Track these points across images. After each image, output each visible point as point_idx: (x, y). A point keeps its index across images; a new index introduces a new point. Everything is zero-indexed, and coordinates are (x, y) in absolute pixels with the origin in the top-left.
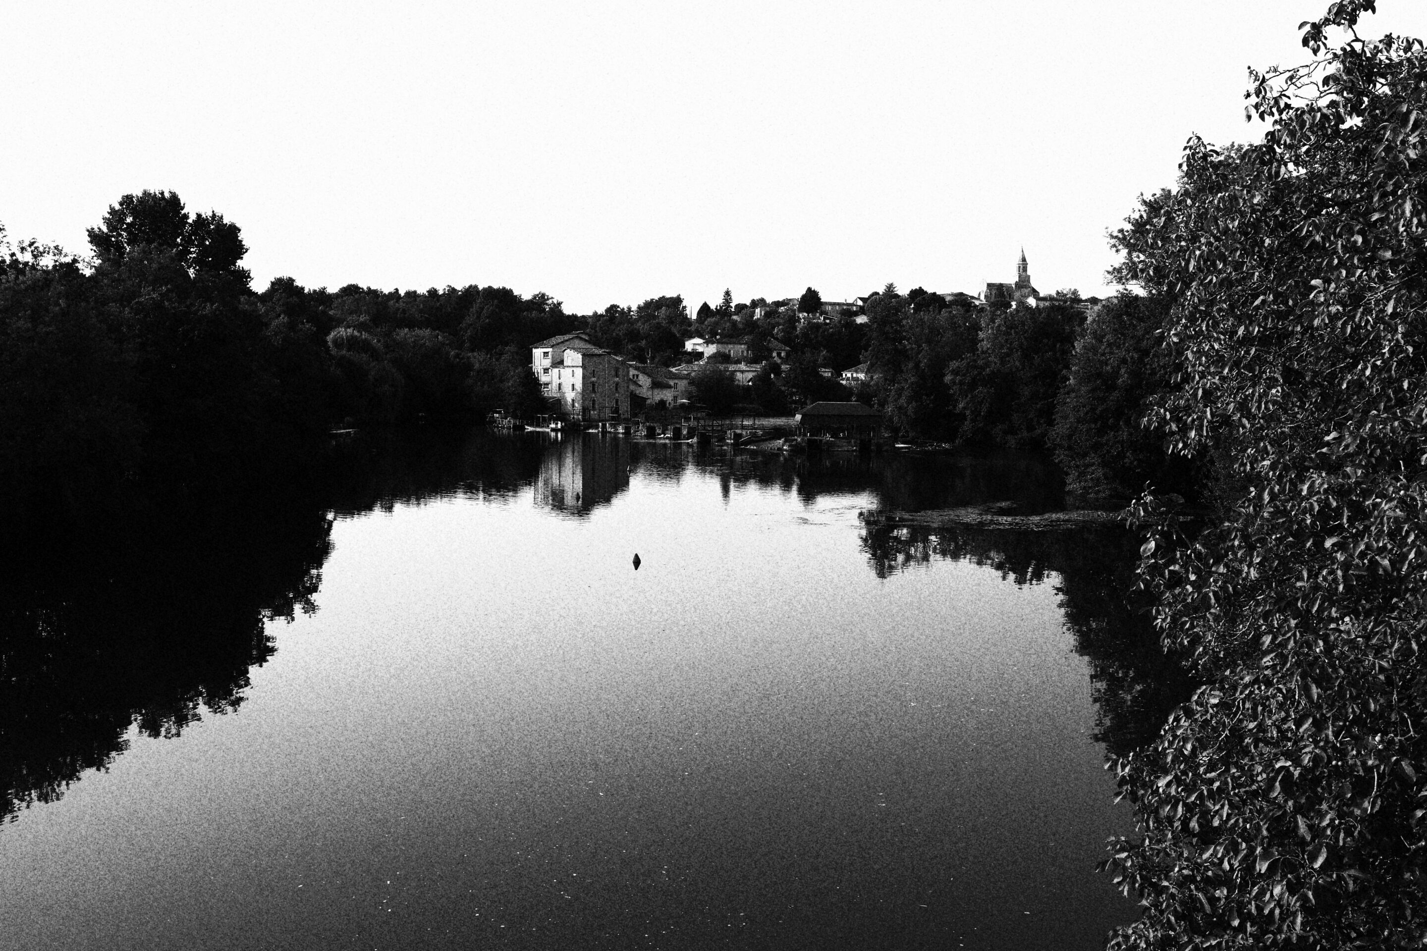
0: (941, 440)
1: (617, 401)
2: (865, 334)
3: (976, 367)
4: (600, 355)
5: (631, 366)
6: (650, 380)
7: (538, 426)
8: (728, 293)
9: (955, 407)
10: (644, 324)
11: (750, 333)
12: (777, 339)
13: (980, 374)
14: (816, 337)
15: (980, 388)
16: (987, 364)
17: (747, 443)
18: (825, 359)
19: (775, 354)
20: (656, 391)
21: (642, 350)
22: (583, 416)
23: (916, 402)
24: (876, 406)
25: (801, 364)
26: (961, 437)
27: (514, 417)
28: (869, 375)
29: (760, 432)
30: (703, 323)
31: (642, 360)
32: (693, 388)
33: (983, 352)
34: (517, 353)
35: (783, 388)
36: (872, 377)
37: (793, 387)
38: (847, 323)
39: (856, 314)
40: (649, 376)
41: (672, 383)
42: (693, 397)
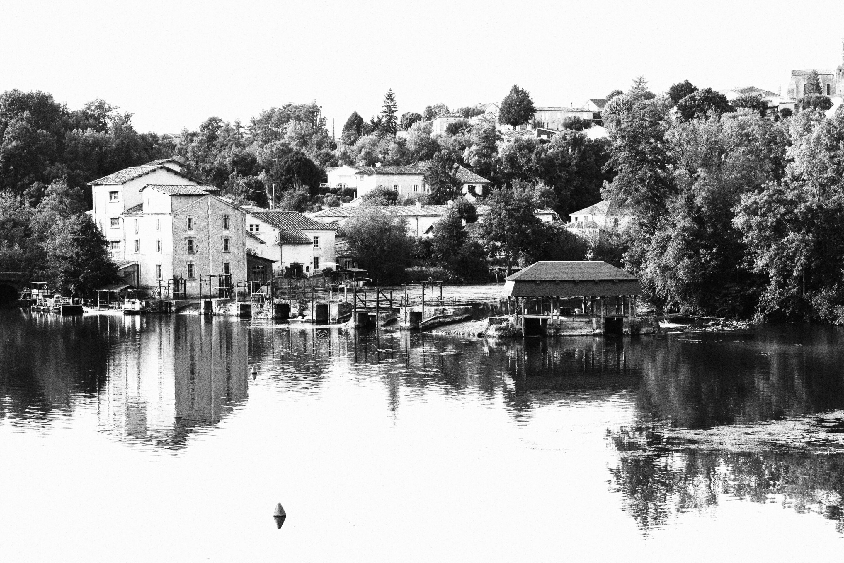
0: (729, 315)
1: (227, 266)
2: (607, 157)
3: (781, 202)
4: (199, 195)
5: (247, 212)
6: (277, 231)
7: (104, 306)
8: (390, 97)
9: (751, 263)
10: (262, 146)
11: (428, 157)
12: (468, 166)
13: (788, 212)
14: (529, 161)
15: (791, 235)
16: (801, 198)
17: (430, 327)
18: (542, 194)
19: (465, 189)
20: (287, 249)
21: (259, 185)
22: (176, 289)
23: (690, 258)
24: (627, 266)
25: (507, 204)
26: (762, 311)
27: (66, 293)
28: (612, 218)
29: (450, 310)
30: (353, 143)
31: (262, 202)
32: (343, 245)
33: (795, 178)
34: (67, 194)
35: (481, 241)
36: (616, 222)
37: (495, 239)
38: (575, 139)
39: (587, 125)
40: (275, 226)
41: (310, 235)
42: (342, 257)
